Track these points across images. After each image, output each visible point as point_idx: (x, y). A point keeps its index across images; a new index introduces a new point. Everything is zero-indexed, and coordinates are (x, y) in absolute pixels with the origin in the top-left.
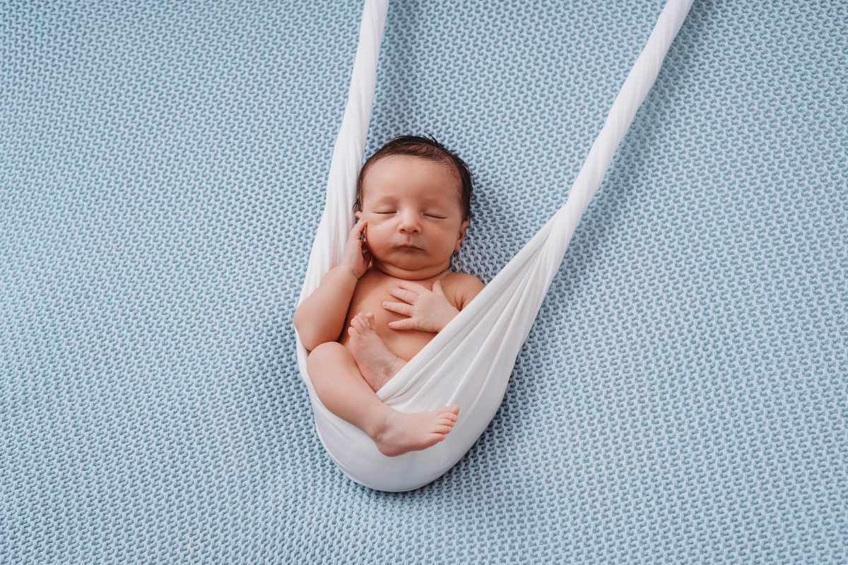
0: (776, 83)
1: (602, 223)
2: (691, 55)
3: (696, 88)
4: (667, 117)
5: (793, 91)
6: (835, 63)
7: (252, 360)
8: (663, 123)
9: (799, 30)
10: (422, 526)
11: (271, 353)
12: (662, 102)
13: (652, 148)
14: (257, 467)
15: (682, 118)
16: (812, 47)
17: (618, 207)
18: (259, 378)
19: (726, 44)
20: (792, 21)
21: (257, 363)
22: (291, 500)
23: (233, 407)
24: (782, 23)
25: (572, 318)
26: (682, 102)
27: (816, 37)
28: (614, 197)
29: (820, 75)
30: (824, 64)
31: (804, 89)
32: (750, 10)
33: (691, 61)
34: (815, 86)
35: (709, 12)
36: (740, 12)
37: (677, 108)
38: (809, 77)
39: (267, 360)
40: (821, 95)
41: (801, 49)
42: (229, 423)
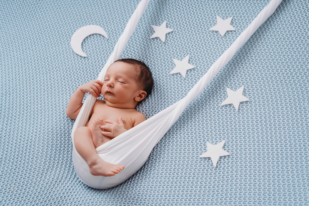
0: (278, 67)
1: (200, 107)
2: (249, 53)
3: (248, 65)
4: (234, 73)
5: (283, 71)
6: (302, 63)
7: (58, 128)
8: (232, 75)
9: (291, 49)
10: (98, 202)
11: (66, 127)
12: (234, 68)
13: (226, 83)
14: (46, 166)
15: (240, 75)
16: (294, 56)
17: (207, 102)
18: (59, 135)
19: (263, 51)
20: (289, 46)
21: (60, 130)
22: (54, 181)
23: (45, 143)
24: (285, 46)
25: (178, 138)
26: (241, 69)
27: (297, 53)
28: (207, 98)
29: (295, 67)
30: (297, 63)
31: (288, 71)
32: (274, 40)
33: (248, 55)
34: (292, 71)
35: (259, 39)
36: (270, 40)
37: (239, 71)
38: (290, 67)
39: (63, 129)
40: (294, 74)
41: (290, 57)
42: (42, 148)
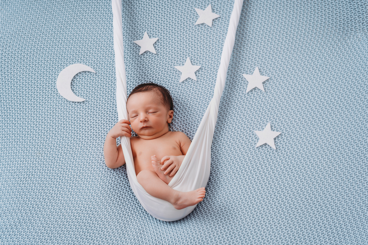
0: (278, 37)
1: (227, 102)
2: (244, 33)
3: (249, 45)
4: (241, 58)
5: (285, 39)
6: (297, 26)
7: (107, 184)
8: (240, 60)
9: (281, 16)
10: (192, 230)
11: (113, 179)
12: (238, 53)
13: (239, 70)
14: (122, 224)
15: (247, 57)
16: (287, 22)
17: (232, 95)
18: (112, 190)
19: (256, 27)
20: (278, 14)
21: (109, 184)
22: (139, 233)
23: (105, 203)
24: (274, 15)
25: (226, 139)
26: (245, 51)
27: (288, 18)
28: (230, 91)
29: (293, 31)
30: (293, 27)
31: (288, 37)
32: (261, 13)
33: (245, 36)
34: (292, 36)
35: (247, 16)
36: (258, 14)
37: (244, 54)
38: (289, 33)
39: (113, 182)
40: (295, 39)
41: (283, 23)
42: (106, 210)
